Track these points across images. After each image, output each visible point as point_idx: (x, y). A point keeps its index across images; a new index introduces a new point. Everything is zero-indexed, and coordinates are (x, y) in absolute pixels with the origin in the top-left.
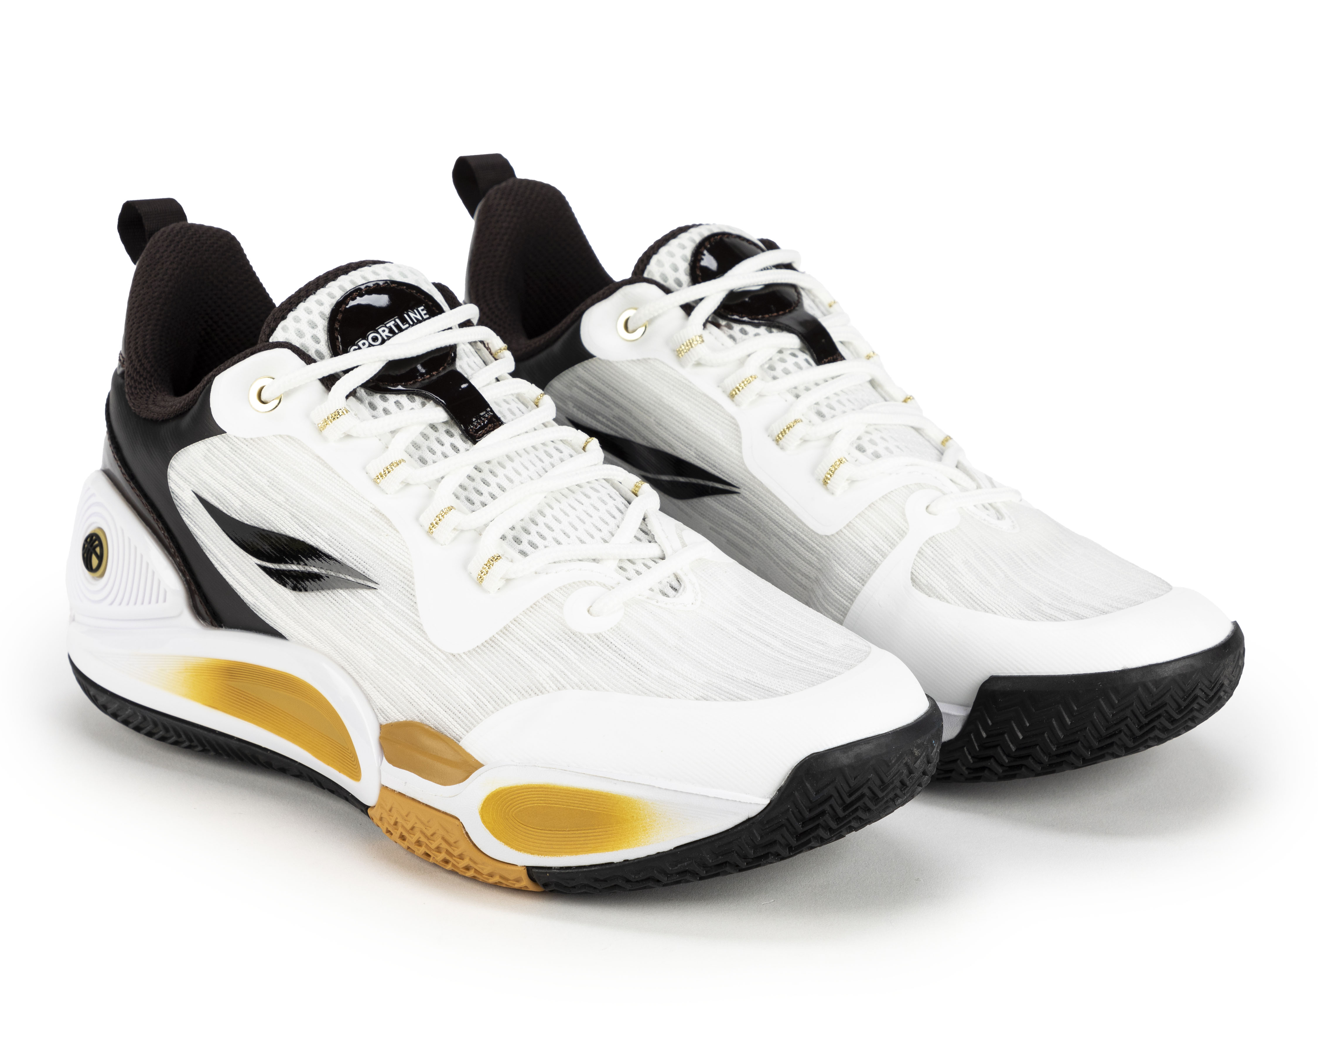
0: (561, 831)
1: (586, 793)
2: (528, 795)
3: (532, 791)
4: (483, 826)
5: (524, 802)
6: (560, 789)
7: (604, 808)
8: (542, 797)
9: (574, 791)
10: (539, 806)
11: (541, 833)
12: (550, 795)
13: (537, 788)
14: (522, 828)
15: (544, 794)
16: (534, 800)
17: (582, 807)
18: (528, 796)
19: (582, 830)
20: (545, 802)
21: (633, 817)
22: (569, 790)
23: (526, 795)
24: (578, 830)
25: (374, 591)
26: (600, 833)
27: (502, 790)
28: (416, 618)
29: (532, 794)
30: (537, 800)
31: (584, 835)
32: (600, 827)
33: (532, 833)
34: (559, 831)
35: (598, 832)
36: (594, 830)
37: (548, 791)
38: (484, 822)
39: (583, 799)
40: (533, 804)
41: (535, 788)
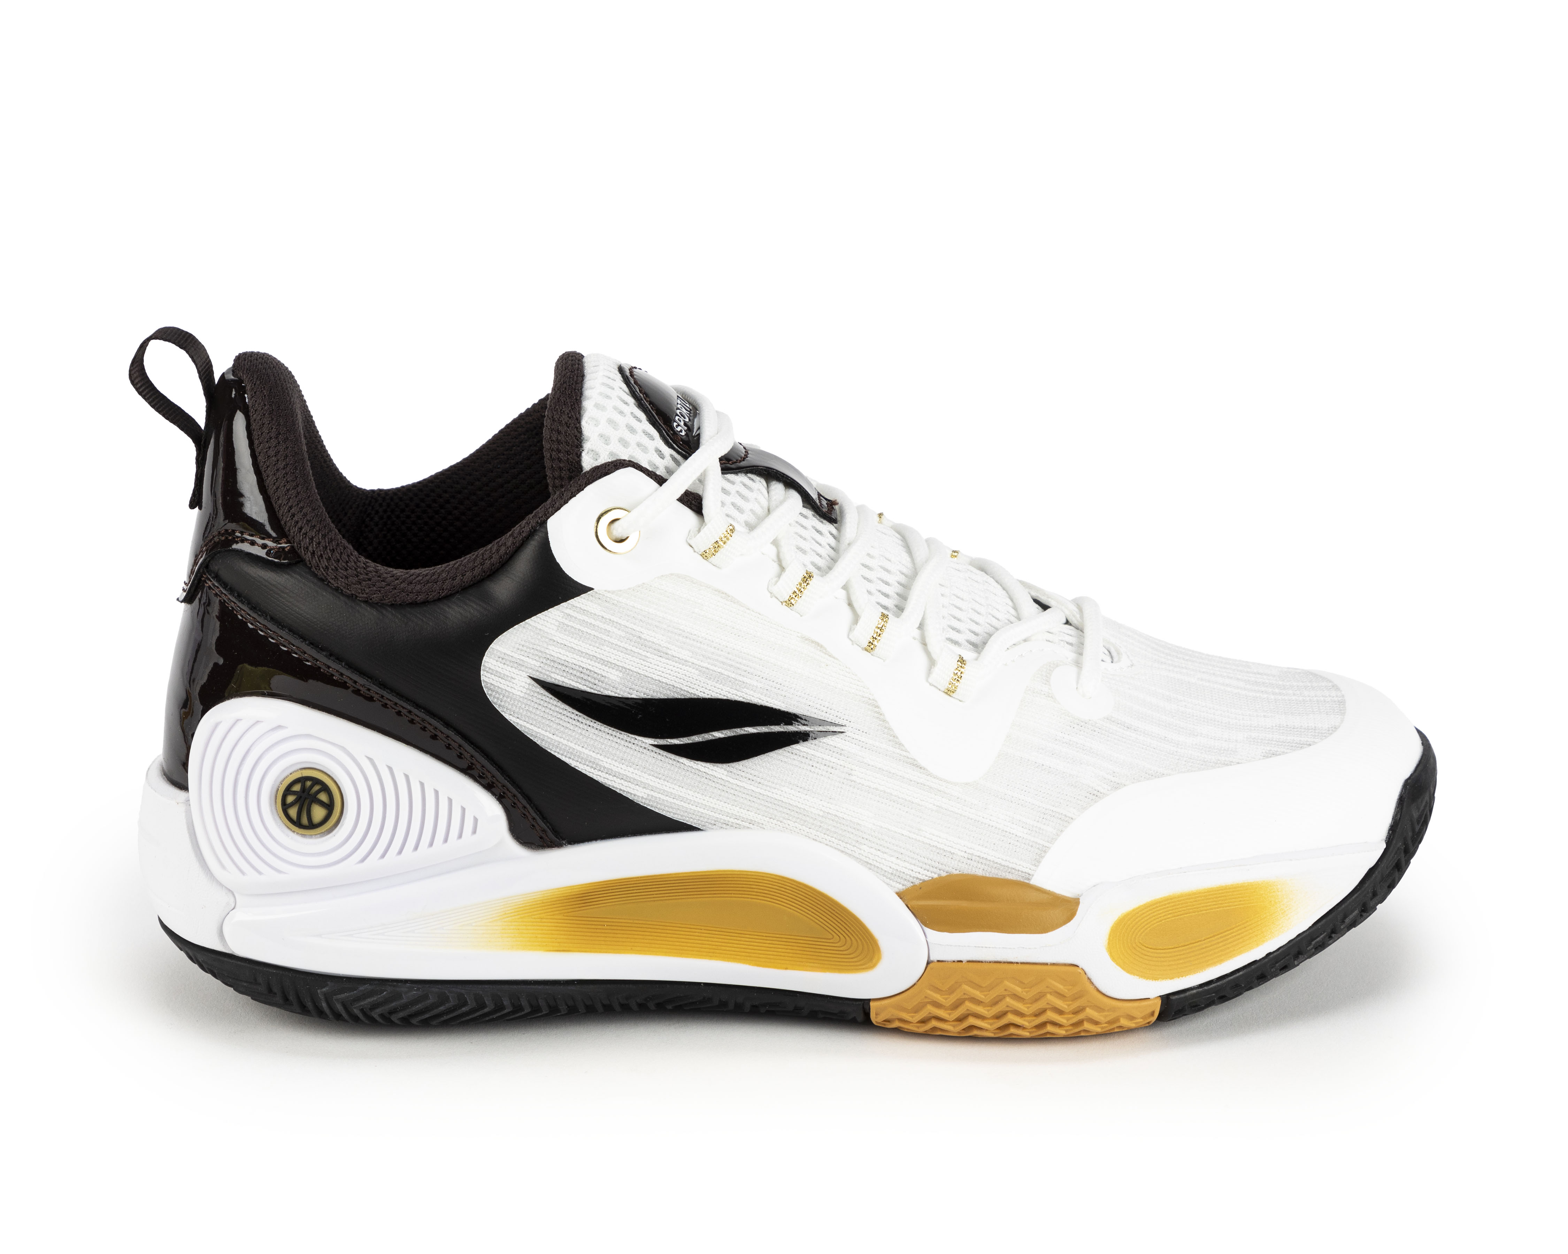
0: (1196, 943)
1: (1219, 890)
2: (1154, 912)
3: (1157, 907)
4: (1113, 963)
5: (1149, 923)
6: (1189, 895)
7: (1240, 901)
8: (1170, 910)
9: (1205, 892)
10: (1168, 921)
11: (1175, 952)
12: (1178, 905)
13: (1162, 901)
14: (1152, 953)
15: (1171, 907)
16: (1161, 917)
17: (1215, 908)
18: (1153, 914)
19: (1218, 934)
20: (1174, 915)
21: (1271, 901)
22: (1200, 893)
23: (1151, 913)
24: (1214, 936)
25: (842, 735)
26: (1240, 932)
27: (1125, 916)
28: (904, 753)
29: (1158, 911)
30: (1164, 916)
31: (1222, 939)
32: (1237, 925)
33: (1163, 955)
34: (1193, 943)
35: (1237, 931)
36: (1232, 931)
37: (1175, 902)
38: (1113, 959)
39: (1216, 898)
40: (1161, 921)
41: (1160, 902)
